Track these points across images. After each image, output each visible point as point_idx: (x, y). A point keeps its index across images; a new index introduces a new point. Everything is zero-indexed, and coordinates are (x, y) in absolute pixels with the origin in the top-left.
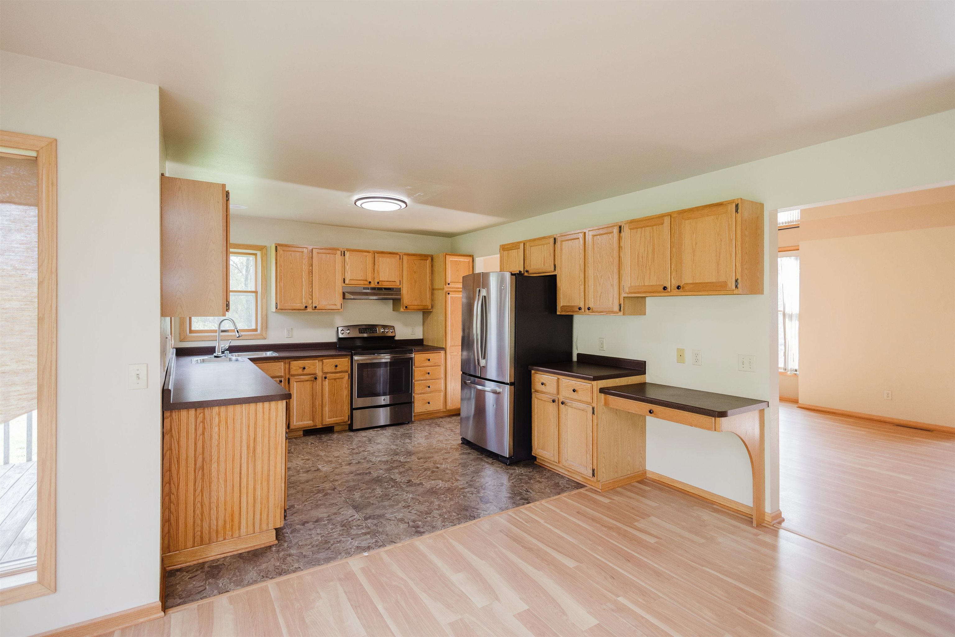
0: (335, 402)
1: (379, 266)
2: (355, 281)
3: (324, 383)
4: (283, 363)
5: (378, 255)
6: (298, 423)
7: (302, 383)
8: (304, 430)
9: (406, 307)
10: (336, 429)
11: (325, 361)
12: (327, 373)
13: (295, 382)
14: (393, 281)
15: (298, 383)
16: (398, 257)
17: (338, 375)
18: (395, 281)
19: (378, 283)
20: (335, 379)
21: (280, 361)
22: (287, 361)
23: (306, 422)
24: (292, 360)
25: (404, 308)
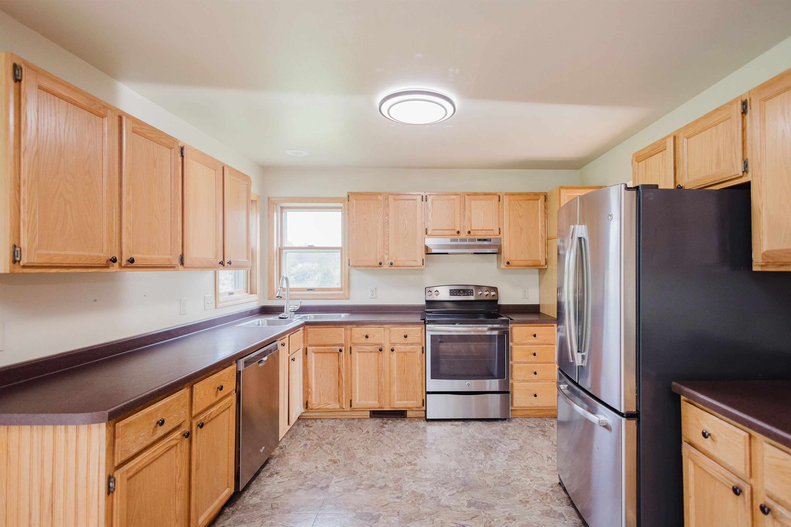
0: (406, 381)
1: (470, 211)
2: (439, 231)
3: (392, 356)
4: (343, 329)
5: (469, 197)
6: (361, 402)
7: (366, 354)
8: (371, 411)
9: (508, 263)
10: (409, 414)
11: (392, 329)
12: (395, 344)
13: (357, 353)
14: (489, 230)
15: (361, 353)
16: (497, 198)
17: (409, 348)
18: (492, 230)
19: (469, 232)
20: (405, 353)
21: (341, 326)
22: (348, 327)
23: (370, 402)
24: (354, 326)
25: (506, 264)
